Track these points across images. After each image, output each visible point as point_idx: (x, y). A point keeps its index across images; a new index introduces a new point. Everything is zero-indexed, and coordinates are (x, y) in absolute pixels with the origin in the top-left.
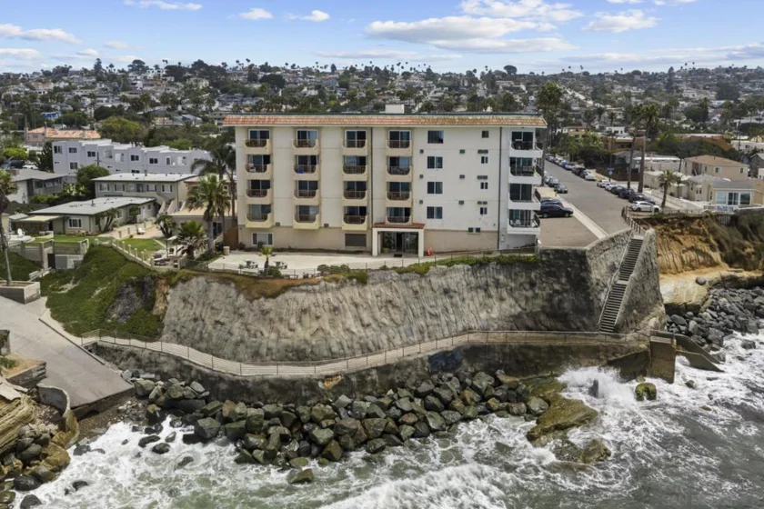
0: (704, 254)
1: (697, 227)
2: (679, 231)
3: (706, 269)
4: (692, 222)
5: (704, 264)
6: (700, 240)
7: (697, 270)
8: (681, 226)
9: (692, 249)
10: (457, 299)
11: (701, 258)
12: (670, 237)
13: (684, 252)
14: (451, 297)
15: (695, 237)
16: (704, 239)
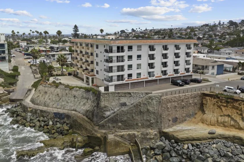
0: (235, 121)
1: (238, 105)
2: (225, 105)
3: (234, 129)
4: (237, 102)
5: (233, 126)
6: (237, 113)
7: (227, 128)
8: (227, 102)
9: (229, 116)
10: (76, 99)
11: (232, 123)
12: (218, 106)
13: (221, 116)
14: (75, 99)
15: (235, 111)
16: (239, 113)
